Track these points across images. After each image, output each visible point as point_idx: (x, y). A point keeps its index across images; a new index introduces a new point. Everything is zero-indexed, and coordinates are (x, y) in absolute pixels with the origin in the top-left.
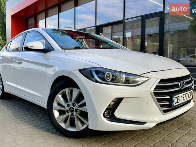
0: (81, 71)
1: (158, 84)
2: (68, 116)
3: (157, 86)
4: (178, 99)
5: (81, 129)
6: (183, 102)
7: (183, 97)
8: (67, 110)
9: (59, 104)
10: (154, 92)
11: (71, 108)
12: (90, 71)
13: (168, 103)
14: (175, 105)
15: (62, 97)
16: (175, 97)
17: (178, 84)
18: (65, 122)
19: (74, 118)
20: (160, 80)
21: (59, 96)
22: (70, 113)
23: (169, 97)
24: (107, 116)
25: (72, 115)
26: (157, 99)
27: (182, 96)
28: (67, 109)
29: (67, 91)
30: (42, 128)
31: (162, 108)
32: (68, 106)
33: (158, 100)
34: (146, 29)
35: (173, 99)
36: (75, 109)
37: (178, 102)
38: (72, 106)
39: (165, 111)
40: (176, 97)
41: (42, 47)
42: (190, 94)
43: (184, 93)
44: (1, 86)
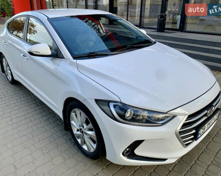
0: (97, 101)
1: (186, 120)
6: (208, 128)
10: (179, 132)
12: (108, 104)
14: (199, 136)
16: (201, 129)
17: (207, 113)
20: (188, 116)
24: (126, 154)
26: (181, 137)
27: (208, 124)
31: (184, 143)
35: (199, 133)
41: (50, 53)
42: (216, 116)
43: (210, 121)
44: (9, 71)
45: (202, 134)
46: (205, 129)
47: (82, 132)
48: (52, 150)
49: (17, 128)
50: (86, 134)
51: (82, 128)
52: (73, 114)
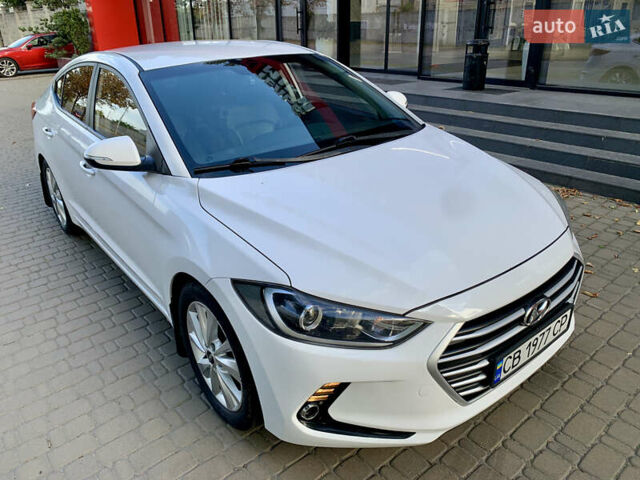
0: (236, 283)
1: (457, 336)
4: (515, 359)
6: (531, 356)
7: (535, 345)
10: (439, 364)
12: (262, 291)
13: (482, 377)
14: (503, 375)
16: (506, 358)
17: (523, 316)
20: (462, 324)
23: (485, 364)
24: (308, 416)
26: (445, 377)
27: (529, 345)
31: (460, 392)
35: (498, 367)
37: (515, 364)
40: (509, 358)
41: (137, 160)
42: (559, 324)
43: (537, 336)
44: (61, 203)
45: (511, 370)
46: (519, 357)
47: (212, 361)
48: (144, 403)
49: (66, 347)
50: (221, 365)
51: (210, 350)
52: (192, 315)
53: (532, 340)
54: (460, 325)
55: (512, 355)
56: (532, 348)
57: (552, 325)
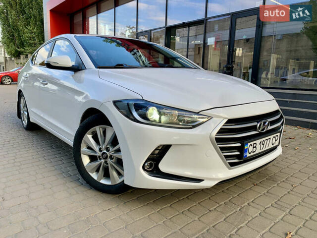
0: (115, 102)
1: (223, 126)
2: (101, 164)
3: (221, 129)
4: (254, 147)
5: (118, 183)
6: (262, 151)
7: (263, 144)
8: (99, 157)
9: (89, 148)
10: (216, 138)
11: (104, 153)
12: (128, 104)
13: (238, 153)
14: (248, 155)
15: (93, 137)
16: (249, 144)
17: (256, 126)
18: (98, 171)
19: (108, 167)
20: (227, 120)
21: (89, 137)
22: (103, 161)
23: (239, 145)
24: (148, 168)
25: (106, 162)
26: (220, 147)
27: (261, 143)
28: (99, 155)
29: (98, 129)
30: (71, 175)
31: (227, 160)
32: (100, 150)
33: (222, 149)
34: (237, 31)
35: (246, 148)
36: (109, 155)
37: (254, 151)
38: (105, 151)
39: (232, 165)
40: (251, 145)
41: (70, 64)
42: (274, 139)
43: (265, 139)
44: (26, 113)
45: (252, 154)
46: (255, 147)
53: (262, 140)
54: (226, 120)
55: (252, 143)
56: (262, 146)
57: (271, 137)
